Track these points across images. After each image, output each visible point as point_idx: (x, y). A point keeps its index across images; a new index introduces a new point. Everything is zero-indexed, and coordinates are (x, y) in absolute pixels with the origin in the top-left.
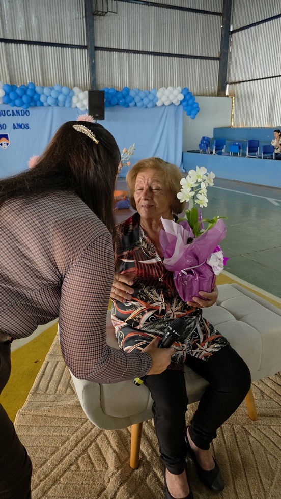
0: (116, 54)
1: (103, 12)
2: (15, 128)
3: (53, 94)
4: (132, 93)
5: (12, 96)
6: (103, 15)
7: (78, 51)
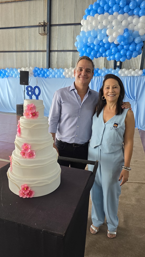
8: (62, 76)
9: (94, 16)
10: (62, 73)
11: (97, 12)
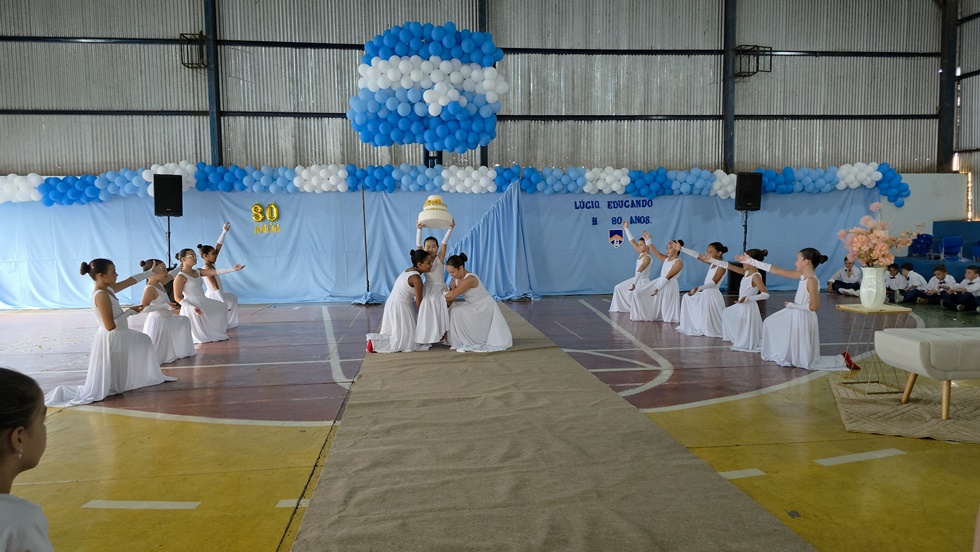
0: (764, 123)
1: (749, 73)
2: (632, 222)
3: (690, 180)
4: (799, 174)
5: (638, 184)
6: (749, 76)
7: (710, 123)
8: (289, 188)
9: (387, 59)
10: (290, 181)
11: (394, 53)
